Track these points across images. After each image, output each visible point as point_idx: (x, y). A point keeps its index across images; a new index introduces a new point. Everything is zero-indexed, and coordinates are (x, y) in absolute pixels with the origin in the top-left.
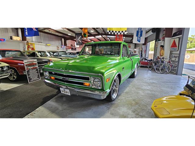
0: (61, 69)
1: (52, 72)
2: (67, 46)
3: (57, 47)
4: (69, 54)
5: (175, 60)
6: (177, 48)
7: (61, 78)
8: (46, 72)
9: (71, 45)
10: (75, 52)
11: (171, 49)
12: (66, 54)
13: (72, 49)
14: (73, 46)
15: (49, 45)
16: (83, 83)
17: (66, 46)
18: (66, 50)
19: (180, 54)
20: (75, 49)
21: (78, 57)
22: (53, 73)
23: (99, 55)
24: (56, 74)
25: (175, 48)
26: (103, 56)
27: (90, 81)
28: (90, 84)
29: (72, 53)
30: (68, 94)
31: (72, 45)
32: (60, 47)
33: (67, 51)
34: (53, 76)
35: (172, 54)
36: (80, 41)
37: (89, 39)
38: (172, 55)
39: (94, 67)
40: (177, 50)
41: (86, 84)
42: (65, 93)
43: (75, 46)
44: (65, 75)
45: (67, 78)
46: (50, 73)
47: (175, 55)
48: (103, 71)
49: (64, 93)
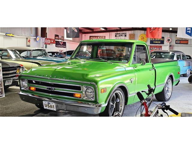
0: (47, 77)
1: (32, 81)
2: (48, 37)
3: (25, 40)
4: (51, 54)
7: (45, 88)
8: (23, 80)
9: (56, 36)
10: (64, 50)
12: (45, 54)
13: (57, 44)
14: (60, 37)
15: (11, 35)
16: (73, 94)
17: (44, 39)
18: (45, 45)
20: (64, 44)
21: (69, 61)
22: (34, 82)
23: (100, 59)
24: (37, 83)
26: (105, 61)
27: (82, 90)
28: (81, 95)
29: (57, 53)
30: (52, 109)
31: (58, 36)
32: (32, 41)
33: (46, 47)
34: (33, 86)
39: (87, 75)
41: (76, 95)
42: (50, 109)
43: (63, 37)
44: (51, 84)
45: (53, 88)
46: (30, 82)
48: (98, 79)
49: (47, 108)
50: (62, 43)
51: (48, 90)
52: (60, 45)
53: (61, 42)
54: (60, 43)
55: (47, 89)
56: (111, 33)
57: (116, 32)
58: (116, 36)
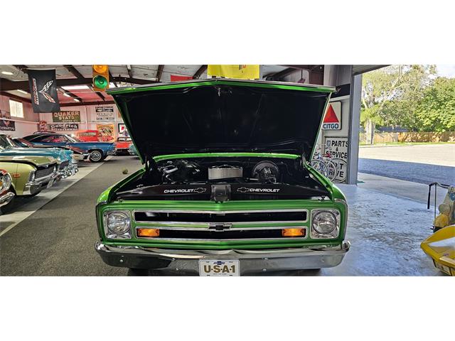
1: (143, 213)
5: (337, 150)
6: (339, 124)
11: (325, 126)
14: (3, 113)
16: (281, 230)
19: (349, 137)
20: (12, 124)
22: (149, 215)
25: (335, 123)
27: (308, 220)
28: (304, 231)
35: (326, 137)
36: (47, 97)
37: (66, 91)
38: (328, 139)
40: (339, 128)
43: (9, 113)
47: (335, 140)
49: (211, 274)
50: (8, 123)
51: (215, 230)
52: (5, 126)
53: (7, 121)
54: (5, 123)
55: (211, 228)
56: (88, 106)
57: (97, 106)
58: (97, 111)
